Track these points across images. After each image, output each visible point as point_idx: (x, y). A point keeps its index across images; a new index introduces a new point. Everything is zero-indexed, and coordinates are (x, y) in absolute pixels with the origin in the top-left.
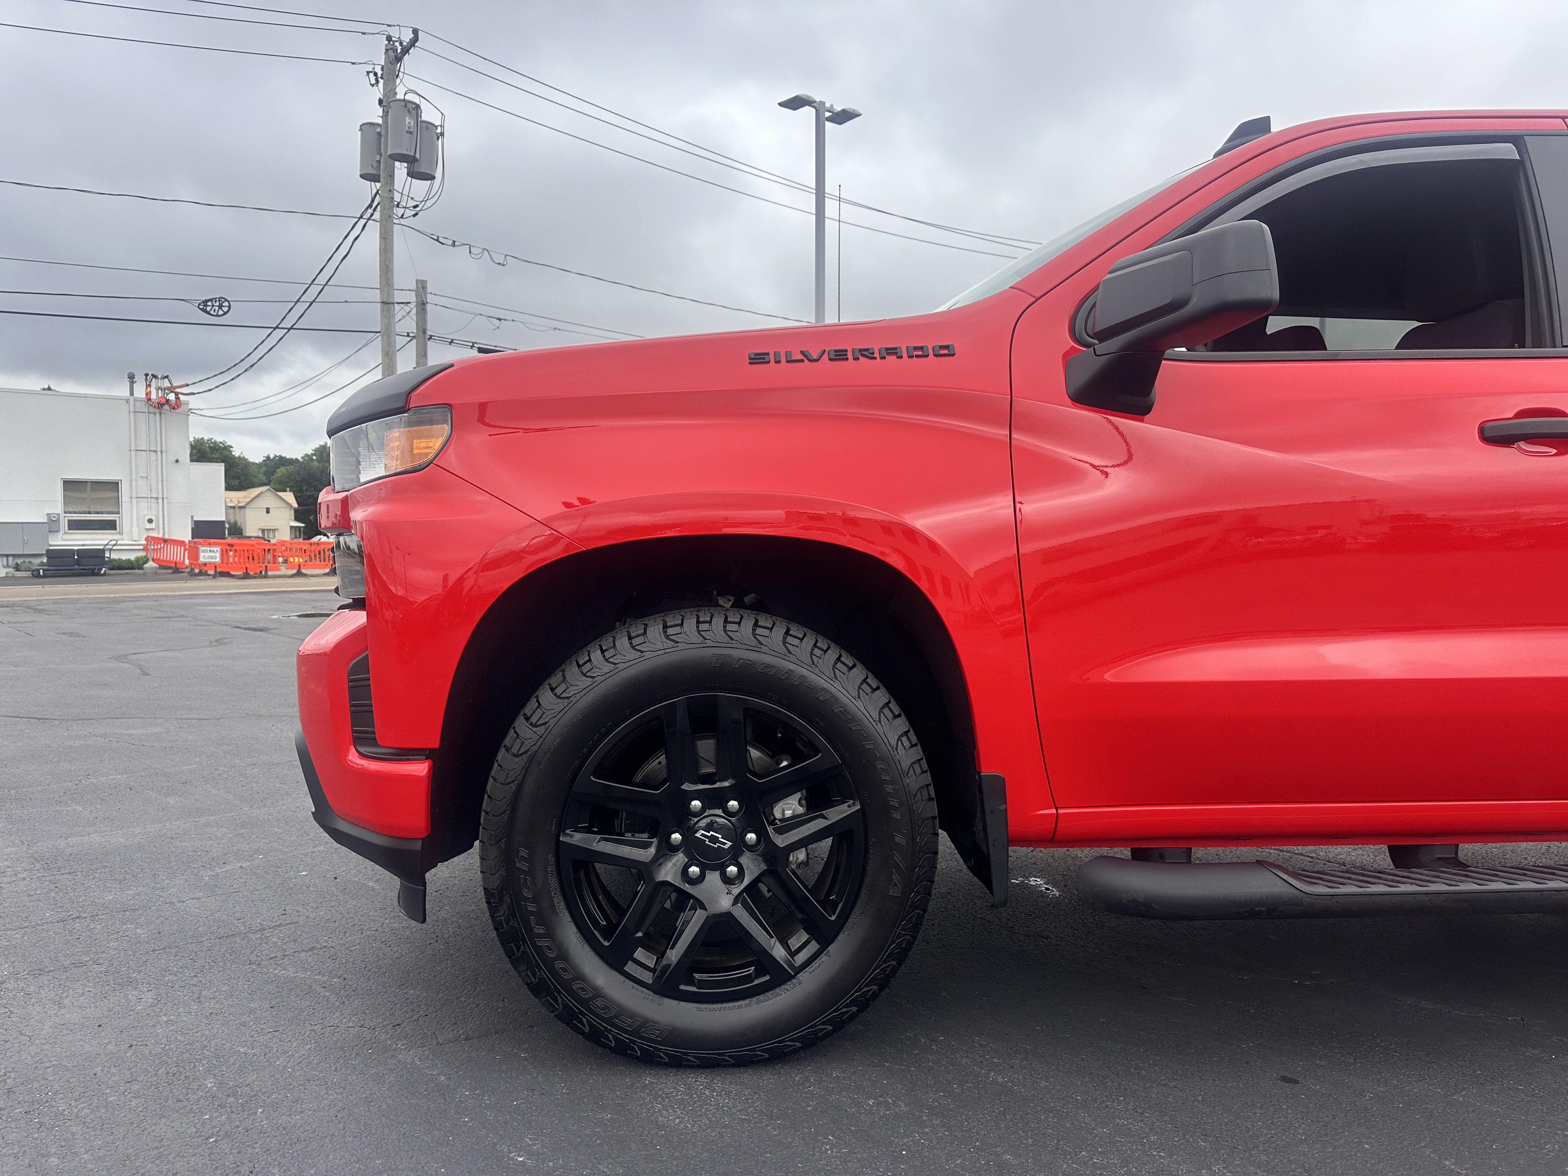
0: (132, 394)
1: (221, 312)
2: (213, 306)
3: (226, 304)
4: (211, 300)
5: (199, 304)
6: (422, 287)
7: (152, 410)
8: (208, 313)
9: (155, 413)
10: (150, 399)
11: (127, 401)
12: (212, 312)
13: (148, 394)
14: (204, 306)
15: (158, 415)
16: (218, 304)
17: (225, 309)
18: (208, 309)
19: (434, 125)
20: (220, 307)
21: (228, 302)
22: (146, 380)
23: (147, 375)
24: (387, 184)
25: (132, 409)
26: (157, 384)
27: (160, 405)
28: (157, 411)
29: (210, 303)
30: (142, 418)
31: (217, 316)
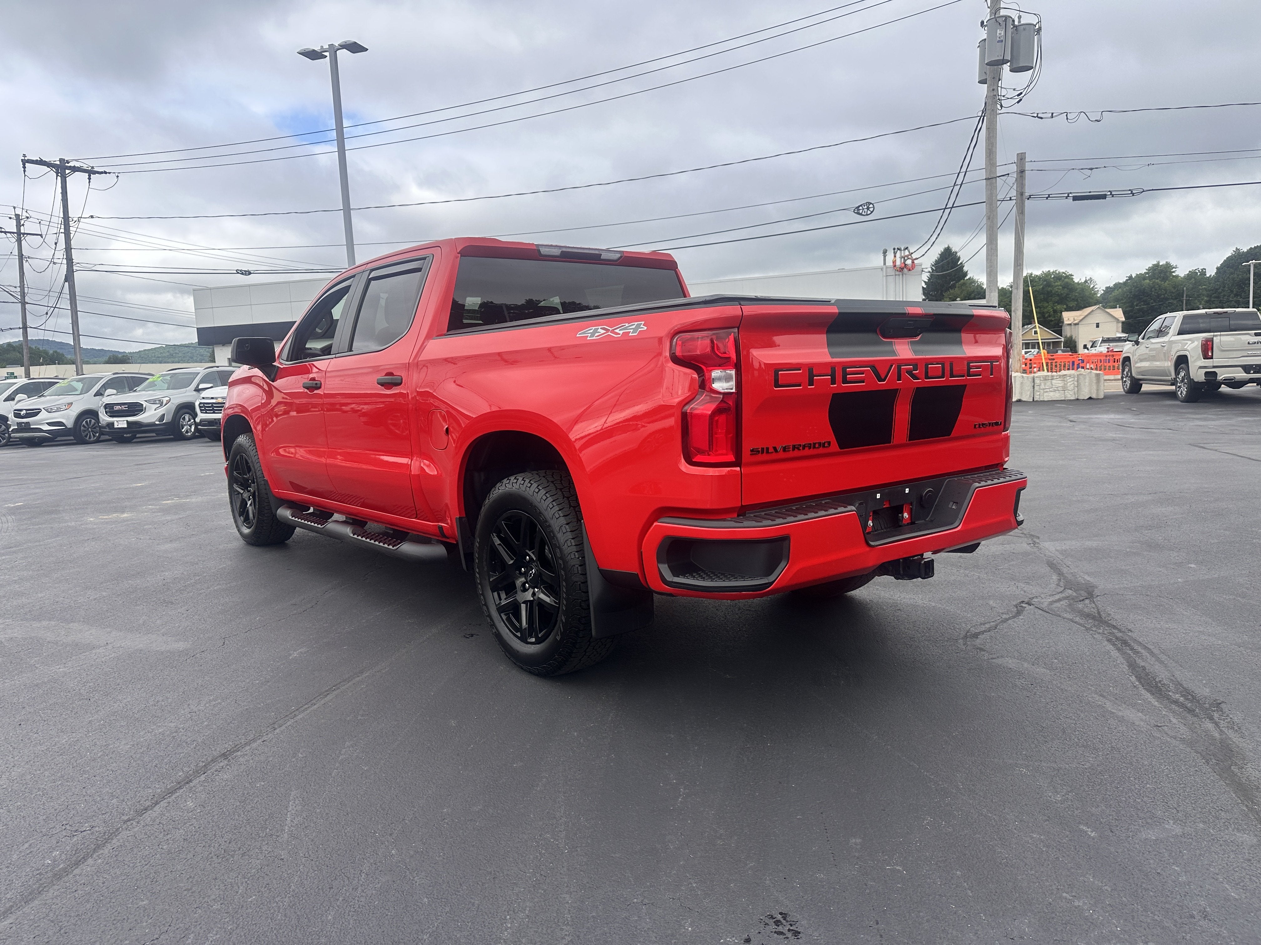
0: (885, 264)
1: (869, 212)
2: (863, 209)
3: (871, 206)
4: (861, 206)
5: (854, 210)
6: (1021, 158)
7: (897, 273)
8: (861, 214)
9: (899, 275)
10: (895, 266)
11: (882, 269)
12: (863, 213)
13: (894, 262)
14: (857, 211)
15: (901, 276)
16: (866, 207)
17: (871, 209)
18: (861, 211)
19: (1034, 25)
20: (868, 208)
21: (873, 204)
22: (894, 252)
23: (894, 249)
24: (991, 85)
25: (884, 274)
26: (901, 253)
27: (901, 269)
28: (900, 273)
29: (861, 208)
30: (891, 279)
31: (867, 215)
